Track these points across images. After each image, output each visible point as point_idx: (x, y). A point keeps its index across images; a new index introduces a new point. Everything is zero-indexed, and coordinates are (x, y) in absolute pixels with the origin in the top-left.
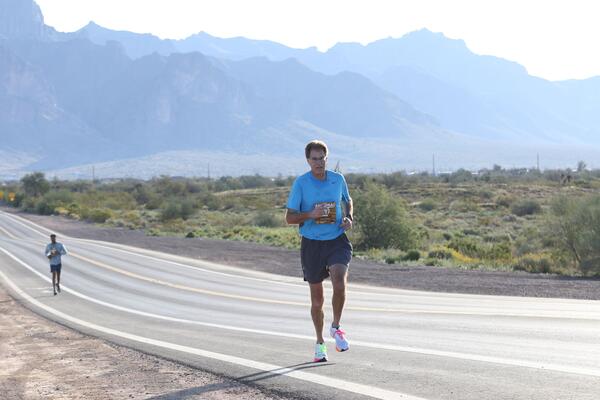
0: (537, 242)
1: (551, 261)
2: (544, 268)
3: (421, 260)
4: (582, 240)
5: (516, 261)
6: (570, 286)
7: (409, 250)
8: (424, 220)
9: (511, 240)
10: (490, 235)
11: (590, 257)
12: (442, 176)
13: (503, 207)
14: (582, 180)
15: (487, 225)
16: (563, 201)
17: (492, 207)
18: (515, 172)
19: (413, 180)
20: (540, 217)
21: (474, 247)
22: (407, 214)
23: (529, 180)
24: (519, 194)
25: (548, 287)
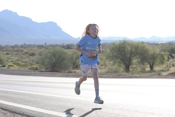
0: (35, 63)
1: (38, 67)
2: (37, 69)
3: (6, 67)
4: (46, 62)
5: (29, 67)
6: (43, 74)
7: (3, 65)
8: (7, 57)
9: (28, 62)
10: (23, 61)
11: (48, 66)
12: (11, 46)
13: (26, 54)
14: (46, 47)
15: (22, 58)
16: (41, 52)
17: (23, 54)
18: (29, 45)
19: (4, 47)
20: (35, 56)
21: (19, 64)
22: (2, 55)
23: (33, 47)
24: (30, 51)
25: (38, 74)
